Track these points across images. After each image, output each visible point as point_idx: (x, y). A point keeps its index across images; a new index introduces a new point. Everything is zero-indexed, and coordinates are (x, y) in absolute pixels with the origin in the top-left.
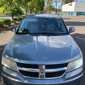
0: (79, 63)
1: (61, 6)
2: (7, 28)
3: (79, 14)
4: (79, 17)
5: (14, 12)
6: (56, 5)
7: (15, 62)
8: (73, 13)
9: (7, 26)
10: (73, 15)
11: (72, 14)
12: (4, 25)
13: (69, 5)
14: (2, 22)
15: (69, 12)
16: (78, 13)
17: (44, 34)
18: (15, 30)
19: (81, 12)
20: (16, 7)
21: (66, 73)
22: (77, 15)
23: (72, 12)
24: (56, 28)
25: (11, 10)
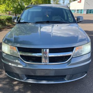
0: (87, 48)
1: (69, 4)
2: (9, 26)
3: (89, 12)
4: (89, 15)
5: (17, 9)
6: (64, 3)
7: (16, 47)
8: (83, 11)
9: (10, 24)
10: (83, 13)
11: (81, 13)
12: (7, 23)
13: (78, 2)
14: (3, 20)
15: (78, 10)
16: (88, 10)
17: (48, 22)
18: (17, 21)
19: (91, 10)
20: (19, 4)
21: (72, 58)
22: (87, 13)
23: (81, 10)
24: (62, 19)
25: (14, 7)
